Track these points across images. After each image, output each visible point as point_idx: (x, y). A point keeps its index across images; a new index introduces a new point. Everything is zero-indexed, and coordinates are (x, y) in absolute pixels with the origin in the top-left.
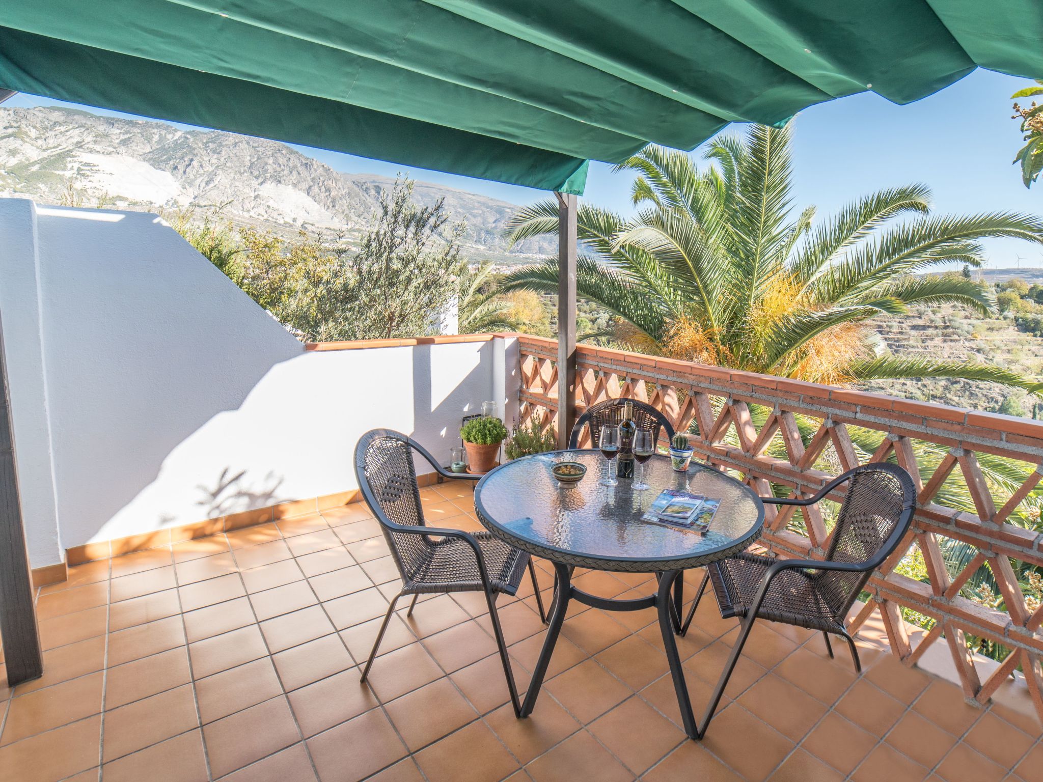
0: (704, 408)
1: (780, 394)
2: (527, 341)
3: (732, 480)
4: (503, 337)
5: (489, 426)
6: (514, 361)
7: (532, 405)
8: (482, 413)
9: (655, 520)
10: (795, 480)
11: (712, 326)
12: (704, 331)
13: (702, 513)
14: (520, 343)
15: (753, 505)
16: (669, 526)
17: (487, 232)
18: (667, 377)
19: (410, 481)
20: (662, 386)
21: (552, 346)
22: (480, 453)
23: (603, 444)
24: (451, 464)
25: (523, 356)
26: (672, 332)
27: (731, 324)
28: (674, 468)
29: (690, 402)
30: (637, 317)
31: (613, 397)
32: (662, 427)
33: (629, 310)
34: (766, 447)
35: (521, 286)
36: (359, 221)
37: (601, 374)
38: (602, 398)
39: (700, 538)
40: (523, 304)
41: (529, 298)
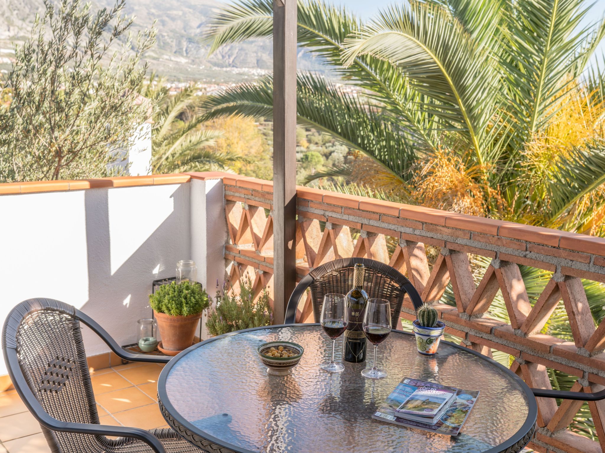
0: (461, 271)
1: (564, 254)
2: (233, 183)
3: (496, 367)
4: (202, 179)
5: (185, 292)
6: (217, 210)
7: (241, 265)
8: (176, 275)
9: (390, 418)
10: (582, 366)
11: (478, 163)
12: (468, 168)
13: (454, 410)
14: (226, 185)
15: (522, 400)
16: (408, 426)
17: (190, 40)
18: (414, 230)
19: (78, 364)
20: (407, 242)
21: (266, 189)
22: (175, 327)
23: (324, 318)
24: (138, 340)
25: (229, 203)
26: (424, 172)
27: (504, 158)
28: (419, 350)
29: (444, 263)
30: (379, 150)
31: (344, 256)
32: (407, 296)
33: (369, 140)
34: (542, 324)
35: (229, 111)
36: (24, 25)
37: (329, 226)
38: (329, 257)
39: (449, 443)
40: (236, 134)
41: (244, 126)
